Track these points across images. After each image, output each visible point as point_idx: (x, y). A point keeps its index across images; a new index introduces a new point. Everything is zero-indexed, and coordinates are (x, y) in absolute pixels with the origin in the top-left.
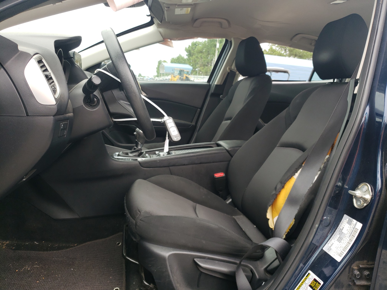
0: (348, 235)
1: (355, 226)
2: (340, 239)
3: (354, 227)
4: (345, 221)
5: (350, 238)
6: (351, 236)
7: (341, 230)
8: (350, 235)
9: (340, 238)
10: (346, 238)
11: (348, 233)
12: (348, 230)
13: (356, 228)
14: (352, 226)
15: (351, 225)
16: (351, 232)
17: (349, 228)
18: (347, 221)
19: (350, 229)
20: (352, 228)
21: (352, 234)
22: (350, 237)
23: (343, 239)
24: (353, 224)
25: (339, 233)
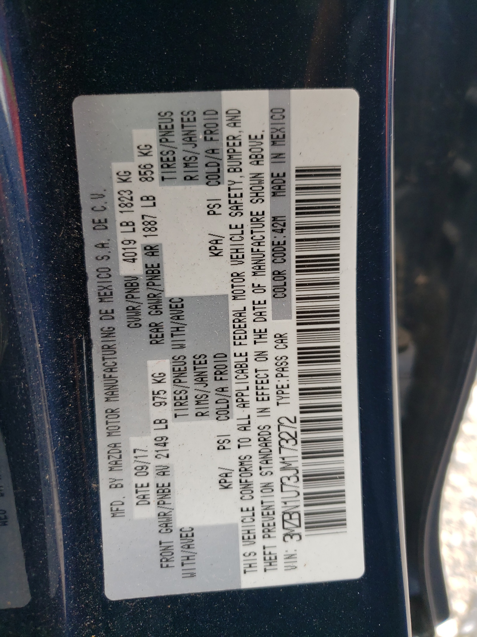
0: (257, 288)
1: (277, 157)
2: (201, 378)
3: (279, 169)
4: (125, 178)
5: (295, 305)
6: (294, 277)
7: (143, 292)
8: (277, 275)
9: (190, 377)
10: (251, 336)
11: (247, 268)
12: (226, 247)
13: (302, 173)
14: (248, 169)
15: (227, 176)
16: (267, 248)
17: (225, 209)
18: (154, 160)
19: (245, 220)
20: (257, 197)
21: (293, 252)
22: (294, 292)
23: (233, 360)
24: (244, 151)
25: (144, 332)
